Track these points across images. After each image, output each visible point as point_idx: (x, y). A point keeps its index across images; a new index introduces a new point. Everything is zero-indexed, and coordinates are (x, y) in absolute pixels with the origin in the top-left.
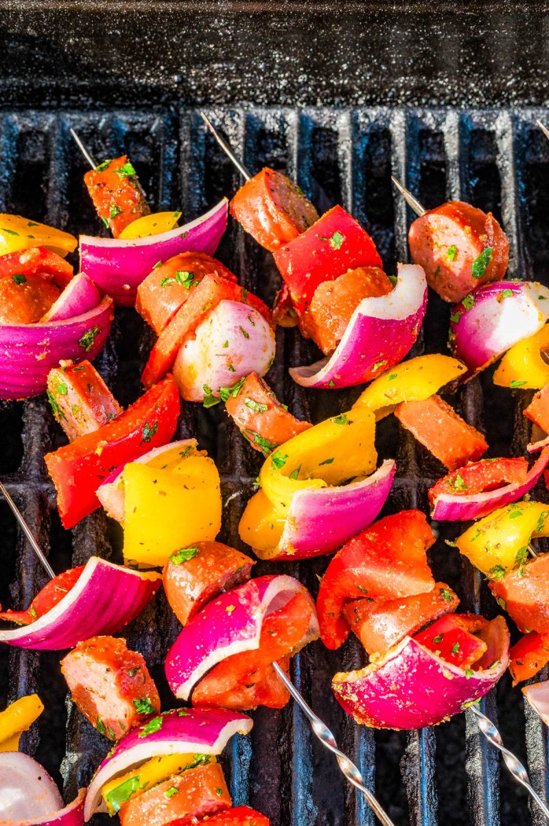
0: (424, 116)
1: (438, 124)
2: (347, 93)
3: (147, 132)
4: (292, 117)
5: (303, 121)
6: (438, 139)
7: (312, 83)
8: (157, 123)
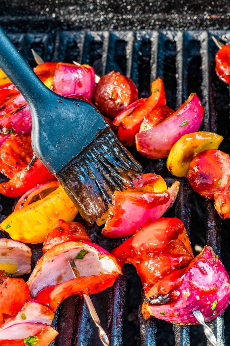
0: (167, 33)
1: (174, 37)
2: (132, 23)
3: (41, 42)
4: (106, 34)
5: (111, 36)
6: (174, 45)
7: (115, 18)
8: (45, 38)
